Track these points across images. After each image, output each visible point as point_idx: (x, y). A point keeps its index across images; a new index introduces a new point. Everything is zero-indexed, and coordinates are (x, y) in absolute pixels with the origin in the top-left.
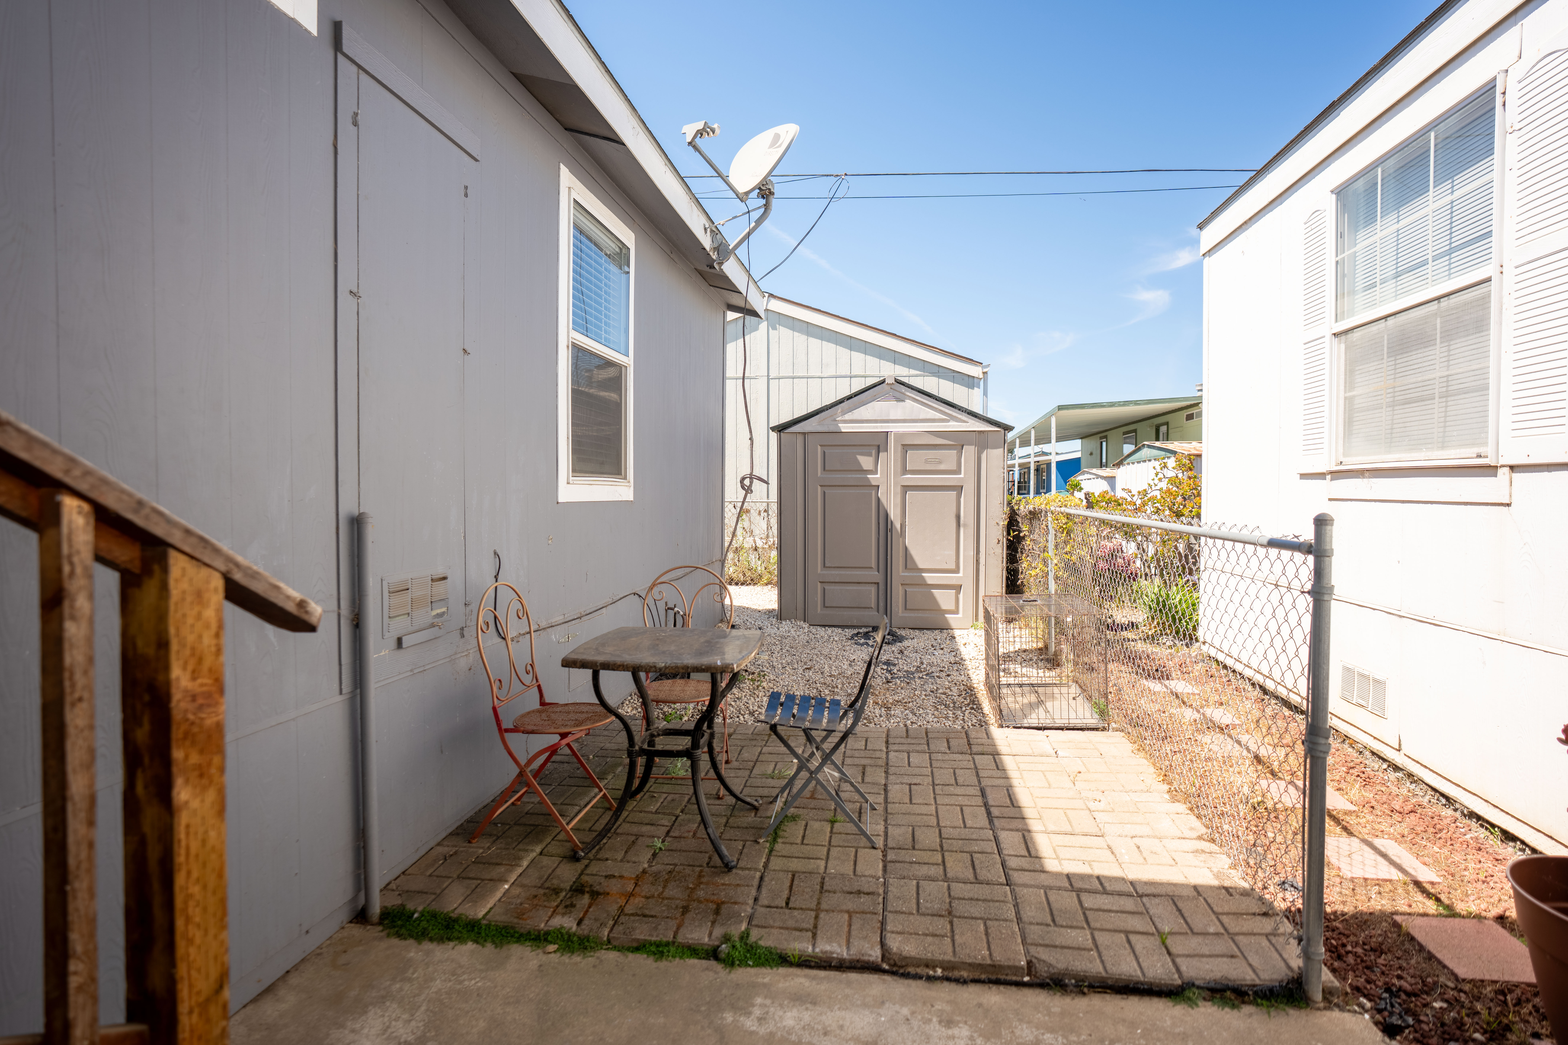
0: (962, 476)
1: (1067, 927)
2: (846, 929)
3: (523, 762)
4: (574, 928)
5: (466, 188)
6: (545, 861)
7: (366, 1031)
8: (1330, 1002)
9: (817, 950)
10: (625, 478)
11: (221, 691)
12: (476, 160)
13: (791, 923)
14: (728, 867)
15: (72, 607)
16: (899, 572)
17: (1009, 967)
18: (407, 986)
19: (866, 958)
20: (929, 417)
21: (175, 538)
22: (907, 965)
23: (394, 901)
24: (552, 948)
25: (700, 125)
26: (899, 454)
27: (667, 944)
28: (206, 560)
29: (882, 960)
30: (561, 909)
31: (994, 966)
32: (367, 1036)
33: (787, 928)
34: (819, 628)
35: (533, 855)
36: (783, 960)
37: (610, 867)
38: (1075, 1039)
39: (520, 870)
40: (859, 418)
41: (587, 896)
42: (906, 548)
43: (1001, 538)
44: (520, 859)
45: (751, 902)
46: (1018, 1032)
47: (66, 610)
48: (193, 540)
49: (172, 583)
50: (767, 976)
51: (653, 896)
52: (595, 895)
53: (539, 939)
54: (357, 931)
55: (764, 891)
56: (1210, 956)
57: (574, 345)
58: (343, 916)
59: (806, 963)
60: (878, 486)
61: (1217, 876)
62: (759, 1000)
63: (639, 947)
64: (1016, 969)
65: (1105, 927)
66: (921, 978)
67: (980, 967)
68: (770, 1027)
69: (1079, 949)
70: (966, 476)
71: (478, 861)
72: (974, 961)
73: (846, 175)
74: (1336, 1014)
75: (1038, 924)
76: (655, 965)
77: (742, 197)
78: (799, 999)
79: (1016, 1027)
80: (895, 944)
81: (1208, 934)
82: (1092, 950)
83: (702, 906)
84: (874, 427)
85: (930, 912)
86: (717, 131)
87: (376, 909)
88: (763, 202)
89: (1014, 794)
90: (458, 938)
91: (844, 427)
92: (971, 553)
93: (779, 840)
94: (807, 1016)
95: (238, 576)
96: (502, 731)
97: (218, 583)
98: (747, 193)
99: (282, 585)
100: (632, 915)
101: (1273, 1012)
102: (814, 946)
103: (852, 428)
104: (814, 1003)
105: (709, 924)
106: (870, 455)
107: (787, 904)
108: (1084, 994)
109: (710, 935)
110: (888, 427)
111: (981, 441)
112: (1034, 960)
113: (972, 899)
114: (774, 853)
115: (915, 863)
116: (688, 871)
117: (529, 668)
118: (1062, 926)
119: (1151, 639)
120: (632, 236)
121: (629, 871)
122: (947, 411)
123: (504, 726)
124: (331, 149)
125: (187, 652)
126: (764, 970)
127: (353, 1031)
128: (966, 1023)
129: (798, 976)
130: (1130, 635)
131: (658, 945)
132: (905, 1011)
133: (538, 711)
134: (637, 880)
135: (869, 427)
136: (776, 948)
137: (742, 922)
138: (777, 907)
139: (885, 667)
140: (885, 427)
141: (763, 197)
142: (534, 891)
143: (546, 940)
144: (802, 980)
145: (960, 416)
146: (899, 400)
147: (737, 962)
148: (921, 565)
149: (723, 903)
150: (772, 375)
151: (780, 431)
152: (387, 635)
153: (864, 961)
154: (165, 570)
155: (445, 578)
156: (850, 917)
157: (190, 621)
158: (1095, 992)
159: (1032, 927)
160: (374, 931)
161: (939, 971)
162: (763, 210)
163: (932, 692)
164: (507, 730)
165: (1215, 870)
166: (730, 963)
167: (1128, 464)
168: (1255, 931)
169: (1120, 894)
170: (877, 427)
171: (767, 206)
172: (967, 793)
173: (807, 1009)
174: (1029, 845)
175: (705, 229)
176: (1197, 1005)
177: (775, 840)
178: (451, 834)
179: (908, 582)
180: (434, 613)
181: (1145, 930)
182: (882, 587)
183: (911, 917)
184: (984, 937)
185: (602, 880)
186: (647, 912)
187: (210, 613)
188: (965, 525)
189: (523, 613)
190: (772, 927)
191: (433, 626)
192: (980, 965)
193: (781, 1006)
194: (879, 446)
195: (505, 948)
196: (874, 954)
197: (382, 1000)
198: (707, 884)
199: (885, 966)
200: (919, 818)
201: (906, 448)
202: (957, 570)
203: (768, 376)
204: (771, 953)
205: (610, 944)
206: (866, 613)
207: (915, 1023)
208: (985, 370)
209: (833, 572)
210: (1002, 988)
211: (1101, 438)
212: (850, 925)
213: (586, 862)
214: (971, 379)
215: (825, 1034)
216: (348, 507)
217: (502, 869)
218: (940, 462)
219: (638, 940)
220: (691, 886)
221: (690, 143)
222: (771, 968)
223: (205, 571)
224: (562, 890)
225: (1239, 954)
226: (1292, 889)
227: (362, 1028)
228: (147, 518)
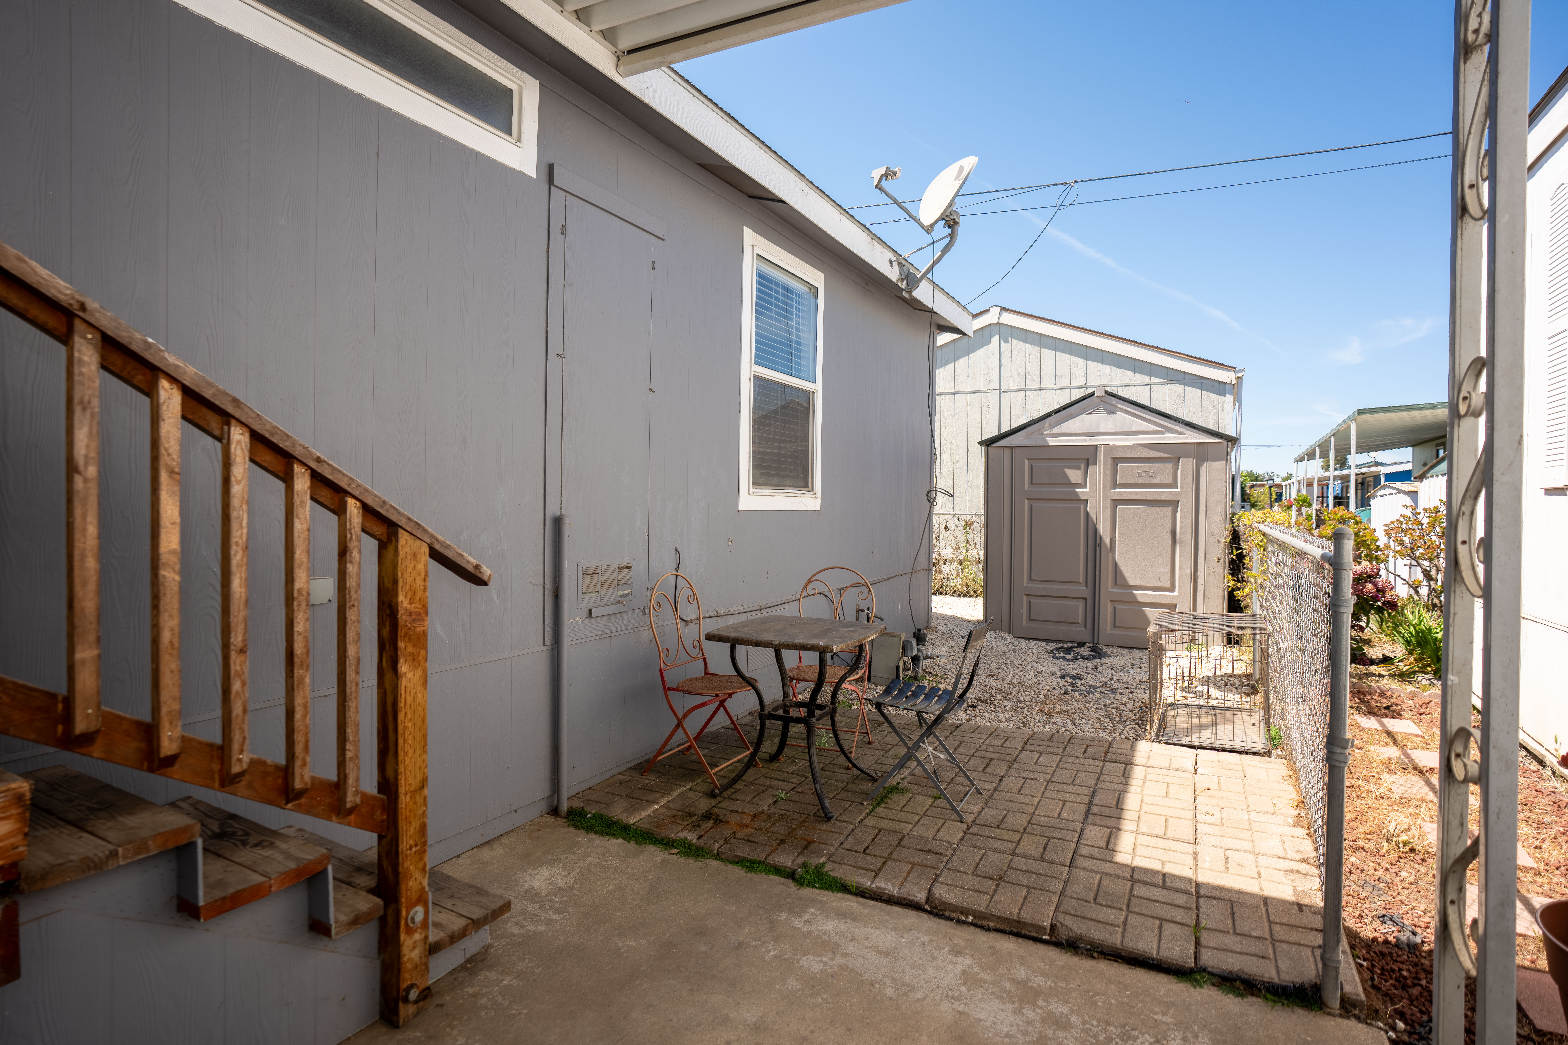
0: (1178, 490)
1: (1106, 906)
2: (905, 875)
3: (680, 715)
4: (695, 840)
5: (654, 263)
6: (691, 794)
7: (538, 876)
8: (1347, 1011)
9: (874, 885)
10: (812, 491)
11: (427, 614)
12: (663, 240)
13: (861, 864)
14: (828, 818)
15: (351, 556)
16: (1108, 587)
17: (1032, 925)
18: (571, 857)
19: (911, 898)
20: (1141, 429)
21: (402, 522)
22: (945, 910)
23: (577, 804)
24: (674, 851)
25: (882, 171)
26: (1109, 468)
27: (759, 862)
28: (419, 536)
29: (926, 903)
30: (689, 827)
31: (1019, 922)
32: (538, 880)
33: (856, 867)
34: (1022, 641)
35: (683, 789)
36: (844, 888)
37: (738, 806)
38: (1064, 985)
39: (670, 798)
40: (1068, 431)
41: (712, 822)
42: (1116, 565)
43: (1222, 556)
44: (673, 790)
45: (836, 845)
46: (1013, 971)
47: (348, 558)
48: (412, 524)
49: (400, 547)
50: (826, 896)
51: (761, 829)
52: (718, 821)
53: (667, 844)
54: (550, 819)
55: (850, 838)
56: (1240, 953)
57: (755, 377)
58: (543, 807)
59: (861, 893)
60: (1087, 500)
61: (1296, 894)
62: (812, 910)
63: (739, 861)
64: (1041, 929)
65: (1143, 912)
66: (952, 919)
67: (1006, 920)
68: (812, 928)
69: (1107, 923)
70: (1182, 490)
71: (644, 788)
72: (1003, 915)
73: (1076, 182)
74: (1352, 1023)
75: (1078, 899)
76: (745, 874)
77: (929, 229)
78: (844, 915)
79: (1015, 967)
80: (939, 892)
81: (1251, 936)
82: (1119, 926)
83: (797, 842)
84: (1083, 440)
85: (983, 874)
86: (898, 174)
87: (565, 807)
88: (949, 231)
89: (1123, 798)
90: (613, 835)
91: (1052, 441)
92: (1189, 571)
93: (882, 805)
94: (843, 927)
95: (437, 546)
96: (667, 689)
97: (426, 550)
98: (932, 225)
99: (464, 554)
100: (741, 839)
101: (1279, 1006)
102: (872, 882)
103: (1061, 441)
104: (854, 920)
105: (796, 854)
106: (1079, 468)
107: (865, 850)
108: (1093, 958)
109: (793, 862)
110: (1098, 440)
111: (1201, 454)
112: (1058, 924)
113: (1027, 871)
114: (873, 814)
115: (993, 838)
116: (796, 816)
117: (696, 643)
118: (1101, 905)
119: (1403, 676)
120: (821, 276)
121: (750, 810)
122: (1162, 422)
123: (668, 686)
124: (546, 254)
125: (408, 588)
126: (826, 892)
127: (531, 875)
128: (972, 956)
129: (851, 900)
130: (1382, 670)
131: (753, 862)
132: (926, 939)
133: (701, 679)
134: (754, 817)
135: (1078, 441)
136: (841, 878)
137: (822, 857)
138: (855, 851)
139: (1070, 680)
140: (1095, 440)
141: (949, 227)
142: (674, 813)
143: (673, 845)
144: (853, 904)
145: (1176, 428)
146: (1110, 412)
147: (806, 883)
148: (1131, 582)
149: (814, 842)
150: (1004, 388)
151: (988, 446)
152: (580, 606)
153: (909, 900)
154: (397, 540)
155: (630, 567)
156: (912, 868)
157: (409, 570)
158: (1105, 958)
159: (1071, 900)
160: (561, 822)
161: (971, 918)
162: (948, 239)
163: (1105, 706)
164: (670, 689)
165: (1299, 889)
166: (800, 882)
167: (1432, 477)
168: (1302, 942)
169: (1177, 890)
170: (1085, 440)
171: (952, 236)
172: (1078, 792)
173: (846, 922)
174: (1112, 839)
175: (891, 263)
176: (1201, 987)
177: (878, 805)
178: (631, 768)
179: (1117, 599)
180: (620, 593)
181: (1183, 921)
182: (1090, 602)
183: (964, 876)
184: (1021, 900)
185: (727, 813)
186: (752, 839)
187: (420, 567)
188: (1181, 542)
189: (694, 598)
190: (845, 864)
191: (618, 603)
192: (1007, 919)
193: (827, 917)
194: (1088, 460)
195: (643, 846)
196: (920, 896)
197: (554, 861)
198: (807, 827)
199: (927, 907)
200: (1018, 805)
201: (1116, 461)
202: (1172, 589)
203: (1000, 389)
204: (836, 881)
205: (718, 856)
206: (1073, 628)
207: (928, 948)
208: (1239, 375)
209: (1040, 586)
210: (1020, 940)
211: (1437, 445)
212: (909, 873)
213: (720, 799)
214: (1222, 385)
215: (852, 940)
216: (553, 509)
217: (658, 795)
218: (1154, 476)
219: (738, 857)
220: (794, 826)
221: (876, 187)
222: (833, 891)
223: (418, 542)
224: (695, 815)
225: (1272, 956)
226: (1391, 923)
227: (537, 874)
228: (387, 510)
